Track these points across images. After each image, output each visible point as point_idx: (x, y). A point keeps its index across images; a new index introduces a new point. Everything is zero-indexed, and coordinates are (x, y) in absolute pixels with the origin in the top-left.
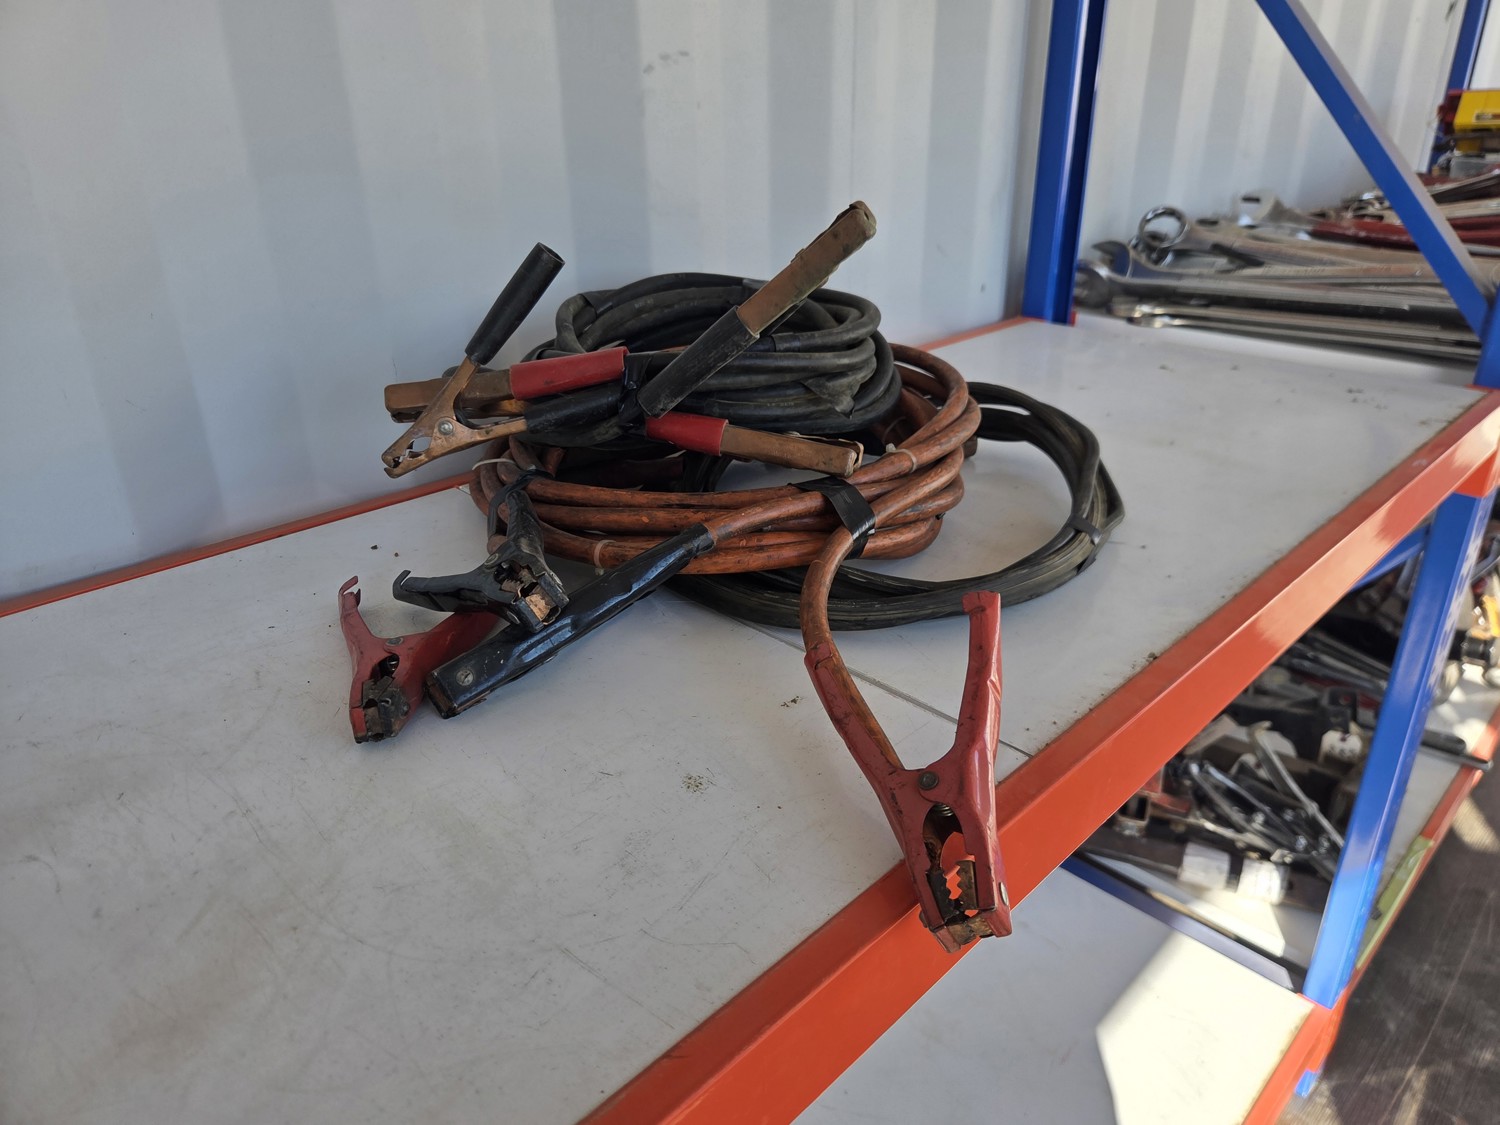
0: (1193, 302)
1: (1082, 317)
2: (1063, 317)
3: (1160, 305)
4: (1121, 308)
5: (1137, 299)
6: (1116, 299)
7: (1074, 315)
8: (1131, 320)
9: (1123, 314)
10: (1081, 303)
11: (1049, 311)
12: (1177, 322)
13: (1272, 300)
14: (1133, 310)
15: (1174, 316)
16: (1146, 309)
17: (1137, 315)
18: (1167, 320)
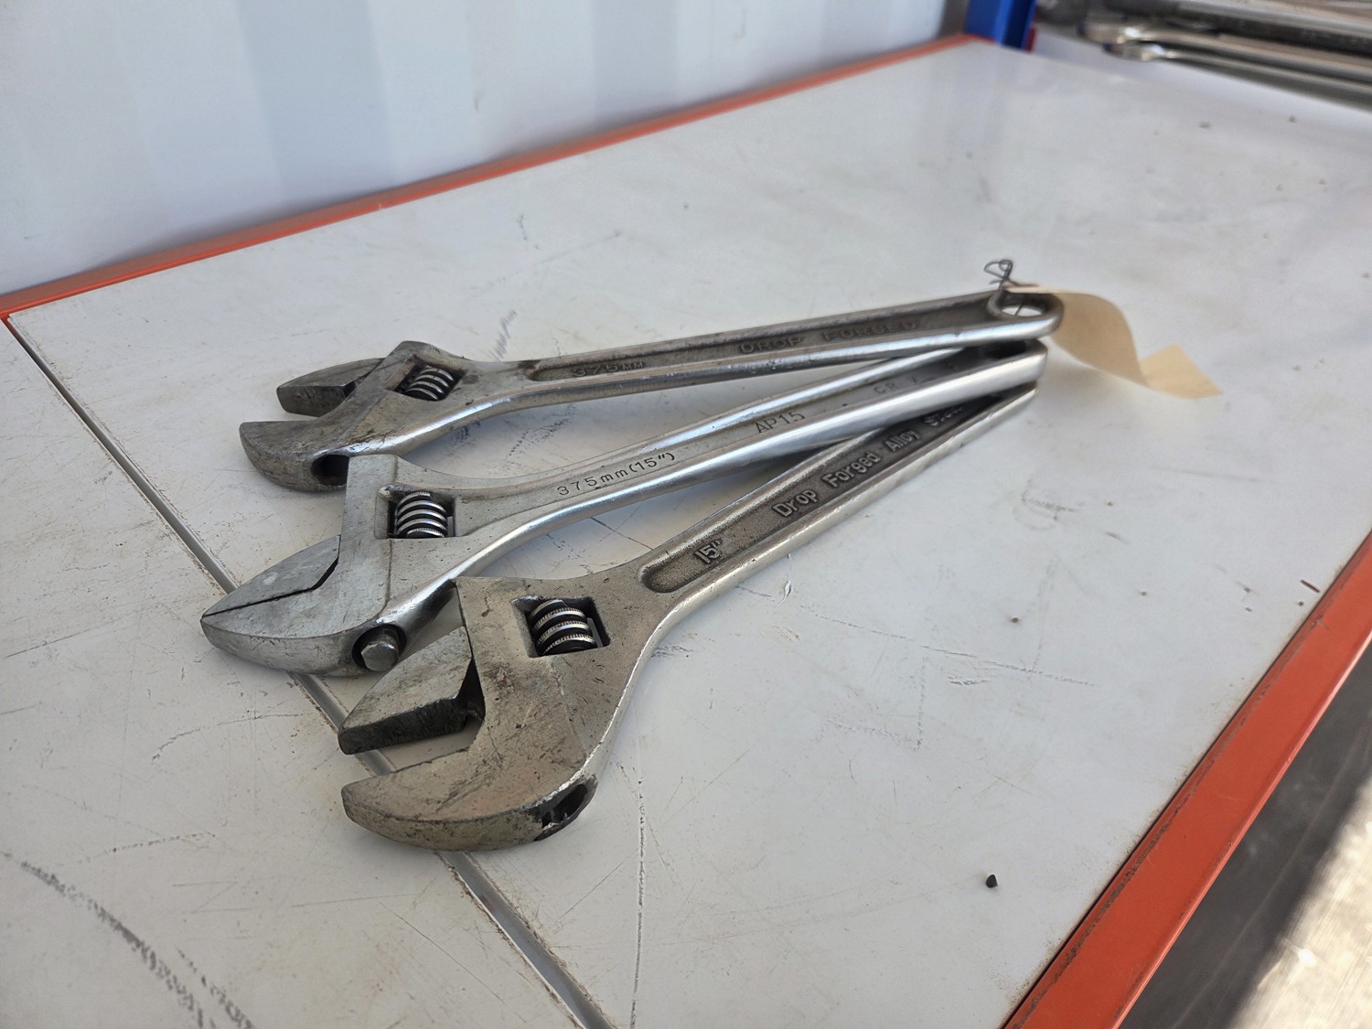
0: (1196, 26)
1: (1044, 36)
2: (1019, 38)
3: (1151, 28)
4: (1101, 29)
5: (1120, 16)
6: (1091, 14)
7: (1032, 34)
8: (1109, 48)
9: (1099, 38)
10: (1046, 17)
11: (1001, 24)
12: (1171, 54)
13: (1310, 31)
14: (1117, 34)
15: (1167, 45)
16: (1132, 33)
17: (1120, 40)
18: (1157, 50)
